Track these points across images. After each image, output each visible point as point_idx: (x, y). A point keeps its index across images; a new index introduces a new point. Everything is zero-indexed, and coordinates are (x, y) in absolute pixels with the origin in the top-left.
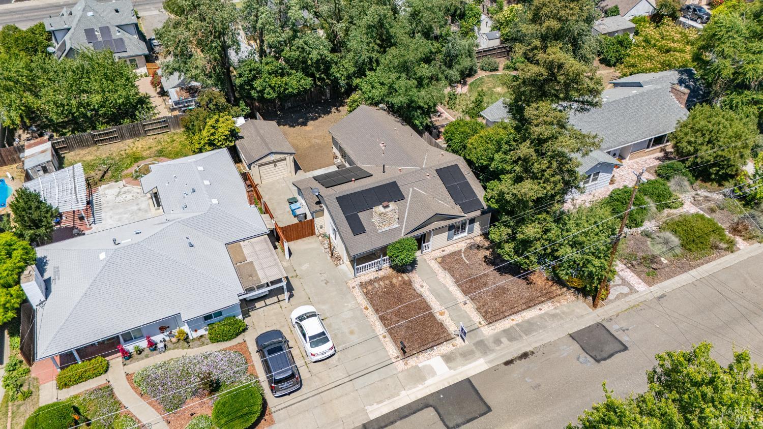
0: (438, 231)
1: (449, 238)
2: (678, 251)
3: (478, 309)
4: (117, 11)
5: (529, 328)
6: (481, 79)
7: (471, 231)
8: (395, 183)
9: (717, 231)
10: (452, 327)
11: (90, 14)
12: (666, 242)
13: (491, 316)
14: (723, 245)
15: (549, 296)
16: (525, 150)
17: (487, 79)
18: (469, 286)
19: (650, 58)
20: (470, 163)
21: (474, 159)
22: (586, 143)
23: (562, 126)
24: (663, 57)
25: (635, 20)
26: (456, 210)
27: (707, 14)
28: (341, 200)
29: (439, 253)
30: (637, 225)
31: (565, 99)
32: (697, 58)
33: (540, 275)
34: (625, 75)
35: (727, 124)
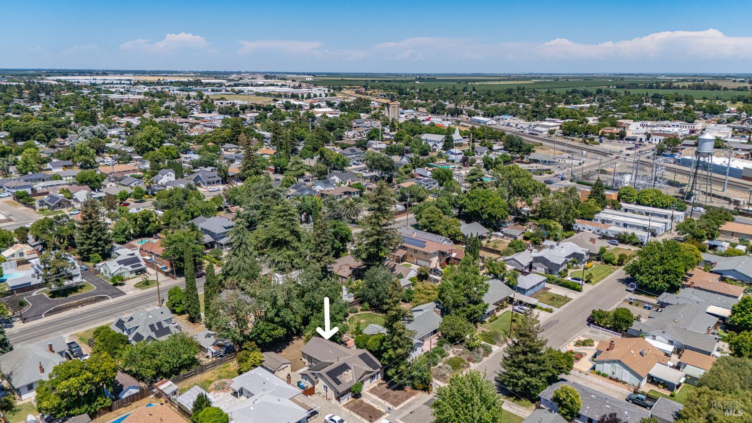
0: (367, 379)
1: (371, 382)
2: (451, 370)
3: (390, 403)
4: (162, 313)
5: (409, 405)
6: (352, 317)
7: (377, 378)
8: (345, 364)
9: (463, 361)
10: (384, 411)
11: (151, 317)
12: (447, 368)
13: (396, 404)
14: (466, 366)
15: (413, 394)
16: (396, 338)
17: (355, 317)
18: (384, 397)
19: (422, 298)
20: (370, 351)
21: (372, 349)
22: (413, 333)
23: (404, 329)
24: (427, 297)
25: (411, 279)
26: (371, 369)
27: (441, 272)
28: (327, 373)
29: (368, 389)
30: (436, 365)
31: (403, 320)
32: (439, 297)
33: (408, 388)
34: (414, 307)
35: (456, 321)
